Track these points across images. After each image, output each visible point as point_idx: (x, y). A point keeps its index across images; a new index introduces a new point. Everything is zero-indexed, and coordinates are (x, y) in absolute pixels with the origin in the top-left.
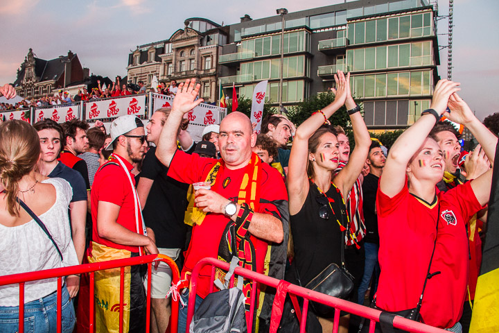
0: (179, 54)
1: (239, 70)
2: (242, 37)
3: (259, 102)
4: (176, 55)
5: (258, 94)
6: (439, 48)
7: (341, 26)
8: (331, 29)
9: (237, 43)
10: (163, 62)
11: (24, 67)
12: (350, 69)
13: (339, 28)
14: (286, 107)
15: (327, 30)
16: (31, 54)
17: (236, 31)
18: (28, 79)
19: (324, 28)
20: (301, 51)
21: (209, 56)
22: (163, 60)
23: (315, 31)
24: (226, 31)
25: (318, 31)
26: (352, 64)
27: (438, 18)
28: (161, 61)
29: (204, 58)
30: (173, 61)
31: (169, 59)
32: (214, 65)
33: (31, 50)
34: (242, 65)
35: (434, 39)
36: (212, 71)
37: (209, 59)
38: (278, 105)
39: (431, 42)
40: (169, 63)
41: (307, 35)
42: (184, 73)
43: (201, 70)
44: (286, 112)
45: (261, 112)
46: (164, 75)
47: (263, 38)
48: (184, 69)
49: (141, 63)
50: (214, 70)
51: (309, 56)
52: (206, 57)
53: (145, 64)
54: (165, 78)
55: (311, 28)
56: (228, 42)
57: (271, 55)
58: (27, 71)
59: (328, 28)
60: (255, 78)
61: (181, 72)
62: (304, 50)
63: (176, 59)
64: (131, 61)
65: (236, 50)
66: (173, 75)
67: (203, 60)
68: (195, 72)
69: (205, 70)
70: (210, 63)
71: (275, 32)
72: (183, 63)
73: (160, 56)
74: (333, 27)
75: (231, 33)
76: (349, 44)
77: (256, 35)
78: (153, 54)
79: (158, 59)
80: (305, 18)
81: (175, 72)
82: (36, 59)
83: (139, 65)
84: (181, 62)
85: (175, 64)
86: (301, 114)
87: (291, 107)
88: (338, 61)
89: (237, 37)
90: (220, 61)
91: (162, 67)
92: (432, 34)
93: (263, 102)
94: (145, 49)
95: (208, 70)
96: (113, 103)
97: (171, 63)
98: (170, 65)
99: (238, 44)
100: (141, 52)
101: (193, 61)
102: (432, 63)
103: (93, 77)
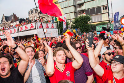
3: (65, 20)
11: (2, 19)
12: (86, 8)
16: (4, 15)
18: (4, 22)
20: (72, 5)
38: (69, 19)
46: (38, 16)
51: (75, 6)
53: (33, 14)
57: (65, 7)
58: (3, 20)
64: (29, 13)
76: (85, 2)
78: (34, 11)
79: (36, 12)
82: (5, 16)
83: (31, 14)
86: (75, 21)
88: (82, 6)
91: (37, 14)
94: (32, 10)
96: (26, 26)
103: (20, 19)
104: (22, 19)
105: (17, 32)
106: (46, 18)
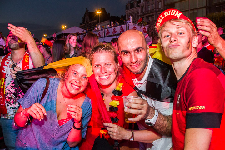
0: (147, 3)
4: (145, 3)
10: (140, 7)
11: (85, 16)
18: (87, 21)
21: (160, 2)
22: (140, 6)
28: (139, 7)
29: (158, 3)
30: (145, 6)
31: (143, 5)
32: (163, 6)
33: (87, 9)
36: (162, 9)
37: (160, 3)
40: (143, 7)
42: (150, 11)
43: (157, 8)
46: (141, 13)
48: (150, 9)
49: (131, 9)
50: (163, 8)
52: (159, 3)
54: (142, 14)
58: (86, 18)
61: (148, 11)
63: (146, 5)
64: (127, 8)
66: (145, 12)
67: (158, 4)
68: (155, 10)
69: (159, 9)
70: (161, 5)
72: (149, 6)
73: (139, 4)
78: (136, 4)
81: (146, 11)
82: (89, 12)
83: (130, 9)
84: (148, 6)
85: (146, 7)
90: (165, 3)
91: (140, 10)
95: (160, 8)
96: (115, 29)
97: (144, 7)
98: (144, 8)
100: (131, 3)
101: (153, 5)
103: (112, 16)
104: (115, 16)
105: (102, 36)
106: (154, 16)
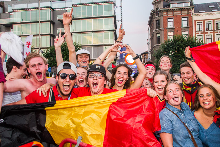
1: (12, 28)
2: (13, 10)
3: (28, 47)
5: (27, 42)
6: (117, 21)
7: (69, 8)
8: (64, 9)
9: (10, 12)
12: (74, 30)
13: (68, 9)
14: (43, 50)
15: (61, 9)
17: (8, 5)
19: (60, 8)
20: (48, 20)
23: (55, 10)
24: (1, 4)
25: (57, 10)
26: (75, 28)
27: (116, 7)
34: (14, 26)
35: (115, 17)
38: (38, 48)
39: (113, 18)
41: (51, 11)
44: (43, 52)
45: (29, 52)
47: (26, 11)
51: (52, 23)
55: (53, 8)
56: (4, 11)
57: (31, 21)
59: (62, 8)
60: (22, 34)
62: (50, 20)
65: (10, 17)
71: (33, 8)
74: (65, 8)
75: (5, 6)
76: (73, 17)
77: (22, 9)
80: (50, 2)
86: (50, 53)
87: (45, 50)
89: (10, 9)
92: (113, 14)
93: (30, 47)
99: (11, 14)
102: (114, 29)
